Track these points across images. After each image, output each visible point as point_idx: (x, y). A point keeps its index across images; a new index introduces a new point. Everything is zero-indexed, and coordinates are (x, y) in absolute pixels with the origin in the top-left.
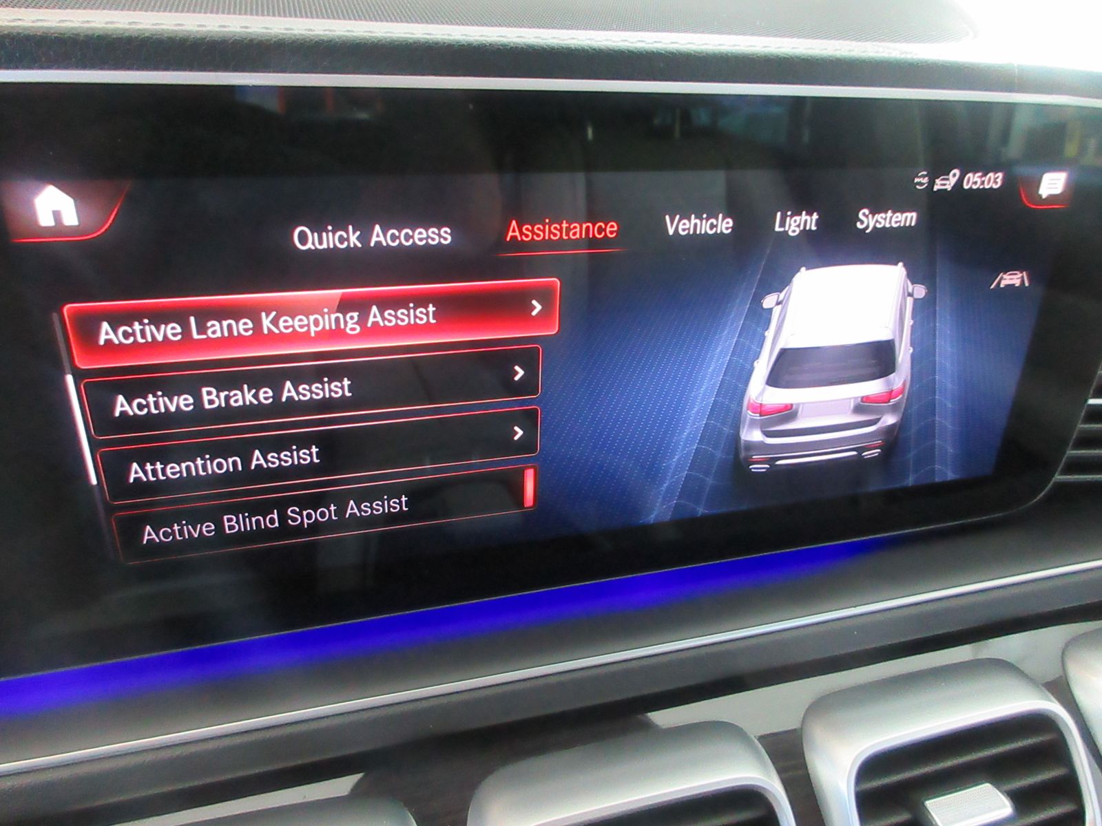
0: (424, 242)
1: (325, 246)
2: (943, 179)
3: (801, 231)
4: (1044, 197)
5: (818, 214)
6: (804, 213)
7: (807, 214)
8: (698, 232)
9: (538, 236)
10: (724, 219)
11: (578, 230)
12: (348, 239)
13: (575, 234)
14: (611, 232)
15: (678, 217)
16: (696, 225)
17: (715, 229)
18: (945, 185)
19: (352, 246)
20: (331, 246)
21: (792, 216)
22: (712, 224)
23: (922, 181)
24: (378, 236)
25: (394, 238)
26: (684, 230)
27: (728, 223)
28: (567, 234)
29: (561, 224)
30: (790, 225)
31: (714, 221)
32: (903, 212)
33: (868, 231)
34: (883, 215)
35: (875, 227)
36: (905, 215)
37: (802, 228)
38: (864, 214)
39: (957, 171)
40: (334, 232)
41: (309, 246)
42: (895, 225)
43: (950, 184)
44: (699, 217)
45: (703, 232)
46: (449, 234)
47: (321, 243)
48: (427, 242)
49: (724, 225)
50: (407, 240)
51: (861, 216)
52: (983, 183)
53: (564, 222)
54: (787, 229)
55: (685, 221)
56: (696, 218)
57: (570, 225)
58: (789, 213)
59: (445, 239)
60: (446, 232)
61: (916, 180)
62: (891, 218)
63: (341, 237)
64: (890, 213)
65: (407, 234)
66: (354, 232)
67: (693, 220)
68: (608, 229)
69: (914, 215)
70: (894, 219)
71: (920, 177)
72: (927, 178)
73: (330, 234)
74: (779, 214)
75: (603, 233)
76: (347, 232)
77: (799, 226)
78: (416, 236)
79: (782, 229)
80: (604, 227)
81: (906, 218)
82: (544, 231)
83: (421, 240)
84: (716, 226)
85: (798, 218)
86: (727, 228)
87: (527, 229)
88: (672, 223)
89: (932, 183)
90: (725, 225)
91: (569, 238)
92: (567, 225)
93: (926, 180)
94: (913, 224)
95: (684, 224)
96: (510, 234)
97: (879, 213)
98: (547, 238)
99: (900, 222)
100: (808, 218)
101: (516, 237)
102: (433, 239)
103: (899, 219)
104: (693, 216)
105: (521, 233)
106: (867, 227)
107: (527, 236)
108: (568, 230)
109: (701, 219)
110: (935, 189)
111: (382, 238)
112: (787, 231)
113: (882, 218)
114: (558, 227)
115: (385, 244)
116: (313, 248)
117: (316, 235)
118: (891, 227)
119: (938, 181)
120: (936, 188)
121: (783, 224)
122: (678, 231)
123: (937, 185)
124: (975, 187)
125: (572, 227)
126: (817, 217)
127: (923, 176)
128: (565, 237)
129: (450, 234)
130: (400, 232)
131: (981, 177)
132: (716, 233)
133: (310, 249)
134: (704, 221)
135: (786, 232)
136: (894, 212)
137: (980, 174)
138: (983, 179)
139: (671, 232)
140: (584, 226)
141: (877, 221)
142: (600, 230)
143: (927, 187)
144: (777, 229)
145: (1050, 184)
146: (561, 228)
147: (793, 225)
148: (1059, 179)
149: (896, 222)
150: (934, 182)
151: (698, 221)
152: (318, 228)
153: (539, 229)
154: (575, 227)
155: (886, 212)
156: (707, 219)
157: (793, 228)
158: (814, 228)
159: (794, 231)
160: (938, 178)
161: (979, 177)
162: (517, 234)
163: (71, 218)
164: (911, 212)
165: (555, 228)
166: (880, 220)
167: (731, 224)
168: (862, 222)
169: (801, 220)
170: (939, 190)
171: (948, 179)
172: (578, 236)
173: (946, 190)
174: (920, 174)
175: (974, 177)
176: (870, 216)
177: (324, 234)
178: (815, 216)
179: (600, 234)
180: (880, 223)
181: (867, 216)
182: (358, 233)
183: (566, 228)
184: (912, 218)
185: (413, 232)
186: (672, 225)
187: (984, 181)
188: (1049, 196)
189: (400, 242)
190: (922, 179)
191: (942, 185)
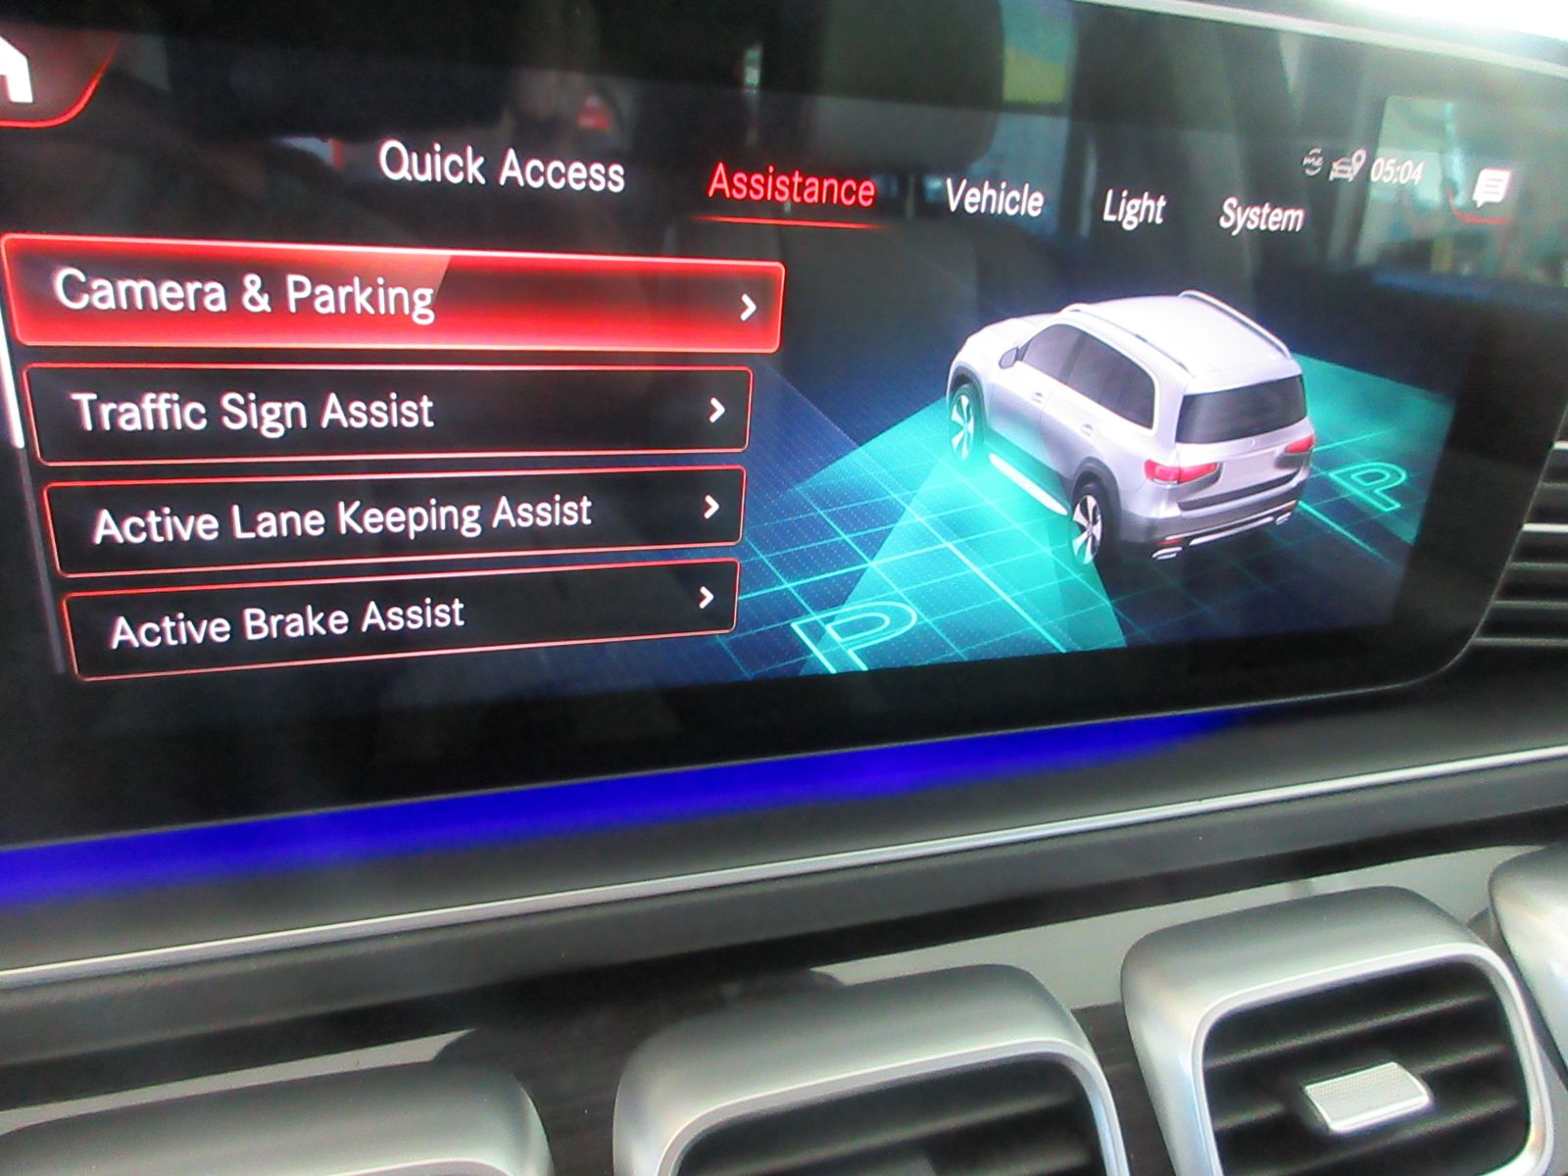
0: (582, 186)
1: (427, 177)
2: (1342, 164)
3: (1140, 225)
4: (1480, 204)
5: (1166, 198)
6: (1146, 195)
7: (1150, 198)
8: (992, 211)
9: (757, 192)
10: (1030, 193)
11: (816, 189)
12: (465, 169)
13: (811, 195)
14: (866, 198)
15: (964, 183)
16: (990, 199)
17: (1017, 208)
18: (1345, 172)
19: (471, 181)
20: (439, 179)
21: (1128, 199)
22: (1013, 199)
23: (1314, 164)
24: (511, 169)
25: (536, 173)
26: (972, 205)
27: (1036, 199)
28: (800, 194)
29: (791, 177)
30: (1125, 213)
31: (1015, 194)
32: (1284, 209)
33: (1235, 233)
34: (1257, 210)
35: (1245, 227)
36: (1287, 213)
37: (1141, 219)
38: (1231, 206)
39: (1362, 153)
40: (443, 155)
41: (403, 174)
42: (1273, 228)
43: (1352, 172)
44: (995, 185)
45: (1000, 211)
46: (622, 176)
47: (422, 169)
48: (587, 187)
49: (1032, 203)
50: (556, 179)
51: (1226, 209)
52: (1397, 174)
53: (797, 173)
54: (1120, 219)
55: (974, 190)
56: (991, 187)
57: (805, 178)
58: (1125, 194)
59: (616, 183)
60: (616, 173)
61: (1306, 161)
62: (1268, 216)
63: (454, 164)
64: (1266, 209)
65: (556, 170)
66: (475, 158)
67: (988, 191)
68: (861, 193)
69: (1300, 213)
70: (1272, 218)
71: (1312, 156)
72: (1320, 159)
73: (438, 158)
74: (1110, 193)
75: (854, 198)
76: (464, 158)
77: (1138, 215)
78: (572, 175)
79: (1112, 218)
80: (854, 188)
81: (1289, 218)
82: (765, 186)
83: (578, 181)
84: (1020, 203)
85: (1136, 202)
86: (1035, 208)
87: (740, 180)
88: (955, 193)
89: (1327, 168)
91: (803, 200)
92: (801, 180)
93: (1318, 162)
94: (1298, 229)
95: (973, 195)
96: (715, 185)
97: (1252, 205)
98: (769, 197)
99: (1281, 222)
100: (1151, 203)
101: (723, 190)
102: (597, 182)
103: (1278, 219)
104: (987, 184)
105: (731, 185)
106: (1234, 226)
107: (739, 191)
108: (802, 187)
109: (998, 191)
110: (1331, 178)
111: (517, 173)
112: (1120, 223)
113: (1255, 213)
114: (787, 181)
115: (522, 184)
116: (409, 178)
117: (415, 156)
118: (1267, 230)
119: (1335, 165)
120: (1333, 176)
121: (1114, 210)
122: (963, 206)
123: (1334, 171)
124: (1386, 180)
125: (808, 182)
126: (1165, 203)
127: (1316, 156)
128: (797, 199)
129: (624, 177)
130: (546, 164)
131: (1395, 165)
132: (1019, 213)
133: (403, 180)
134: (1002, 194)
135: (1118, 224)
136: (1273, 207)
137: (1393, 161)
138: (1398, 168)
139: (953, 206)
140: (826, 184)
141: (1248, 219)
142: (849, 192)
143: (1321, 171)
144: (1108, 217)
145: (1488, 186)
146: (792, 183)
147: (1130, 212)
148: (1501, 181)
149: (1275, 223)
150: (1330, 166)
151: (993, 193)
152: (419, 147)
153: (758, 181)
154: (812, 184)
155: (1262, 206)
156: (1007, 191)
157: (1129, 217)
158: (1159, 221)
159: (1130, 223)
160: (1336, 160)
161: (1391, 165)
162: (725, 185)
163: (21, 90)
164: (1297, 208)
165: (783, 183)
166: (1253, 217)
167: (1040, 203)
168: (1228, 219)
169: (1141, 206)
170: (1336, 180)
171: (1350, 164)
172: (815, 198)
173: (1345, 180)
174: (1311, 152)
175: (1385, 166)
176: (1239, 210)
177: (428, 157)
178: (1162, 202)
179: (848, 197)
180: (1253, 222)
181: (1235, 210)
182: (481, 160)
183: (799, 184)
184: (1297, 218)
185: (567, 168)
186: (955, 194)
187: (1399, 173)
188: (1488, 204)
189: (546, 182)
190: (1313, 159)
191: (1341, 171)
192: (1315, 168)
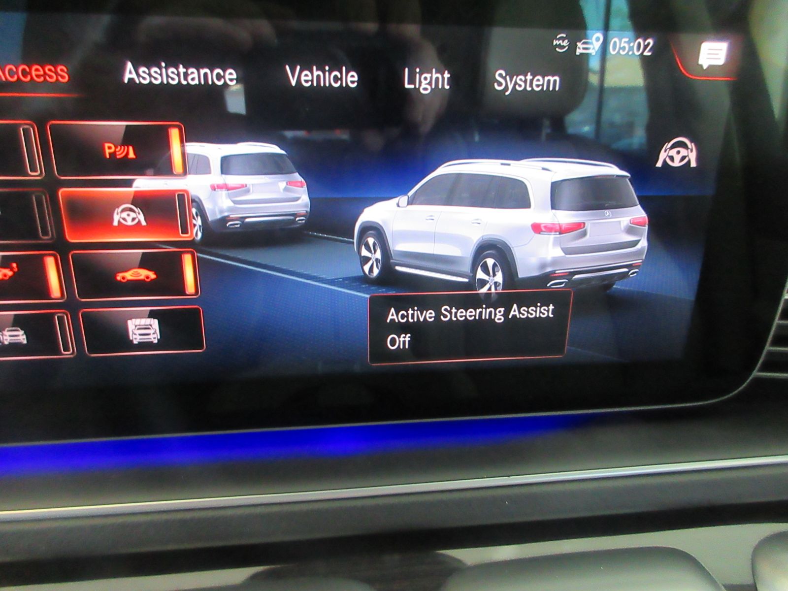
0: (42, 79)
2: (584, 43)
3: (433, 90)
4: (705, 67)
5: (450, 73)
6: (434, 70)
7: (437, 72)
8: (322, 85)
9: (156, 79)
10: (348, 72)
11: (196, 75)
13: (193, 79)
14: (231, 80)
15: (298, 67)
16: (318, 76)
17: (339, 82)
21: (421, 74)
22: (336, 77)
23: (562, 44)
25: (11, 73)
26: (306, 81)
27: (353, 76)
28: (186, 79)
29: (177, 68)
30: (420, 82)
31: (337, 73)
32: (544, 76)
33: (507, 93)
34: (522, 77)
35: (514, 90)
36: (546, 79)
37: (434, 86)
38: (500, 75)
42: (537, 89)
44: (321, 69)
45: (327, 85)
46: (66, 73)
48: (45, 79)
49: (349, 79)
51: (498, 77)
52: (631, 49)
53: (180, 66)
54: (417, 86)
55: (307, 72)
56: (317, 70)
57: (187, 69)
58: (418, 70)
59: (63, 77)
60: (62, 70)
61: (555, 43)
62: (532, 81)
64: (529, 76)
65: (23, 70)
67: (316, 72)
68: (227, 77)
69: (557, 78)
70: (535, 83)
71: (559, 39)
72: (566, 41)
74: (406, 70)
75: (223, 80)
77: (430, 84)
78: (34, 73)
79: (412, 86)
80: (223, 74)
81: (549, 81)
82: (161, 75)
83: (37, 76)
84: (341, 79)
85: (428, 75)
86: (353, 82)
87: (144, 72)
88: (293, 74)
89: (573, 47)
90: (351, 79)
91: (188, 83)
94: (557, 89)
95: (306, 75)
96: (127, 75)
97: (518, 74)
98: (165, 82)
99: (542, 85)
100: (439, 76)
101: (133, 79)
102: (51, 77)
103: (540, 83)
104: (315, 68)
105: (138, 75)
106: (506, 89)
107: (144, 79)
109: (324, 71)
110: (578, 53)
113: (521, 80)
114: (175, 71)
118: (533, 91)
119: (579, 44)
120: (578, 52)
121: (412, 81)
122: (300, 82)
123: (579, 48)
124: (623, 53)
125: (189, 72)
126: (449, 76)
127: (563, 39)
128: (184, 82)
130: (17, 67)
131: (628, 42)
132: (341, 85)
135: (417, 90)
136: (535, 75)
137: (627, 40)
138: (632, 44)
139: (293, 83)
140: (202, 72)
141: (516, 83)
142: (219, 77)
144: (407, 86)
146: (179, 72)
147: (424, 82)
148: (721, 50)
149: (538, 86)
150: (577, 46)
151: (320, 73)
153: (155, 72)
154: (192, 73)
155: (525, 75)
156: (330, 72)
157: (423, 86)
158: (447, 87)
159: (425, 89)
160: (580, 41)
161: (625, 42)
162: (134, 76)
164: (554, 75)
165: (172, 72)
166: (519, 82)
167: (356, 79)
168: (500, 84)
169: (431, 78)
170: (581, 54)
171: (592, 43)
172: (197, 82)
174: (558, 37)
175: (620, 43)
176: (508, 78)
178: (447, 75)
179: (218, 80)
180: (520, 86)
181: (505, 78)
183: (183, 73)
184: (555, 81)
185: (30, 69)
186: (293, 76)
187: (633, 46)
188: (711, 67)
189: (18, 77)
190: (561, 41)
191: (584, 49)
192: (564, 47)
